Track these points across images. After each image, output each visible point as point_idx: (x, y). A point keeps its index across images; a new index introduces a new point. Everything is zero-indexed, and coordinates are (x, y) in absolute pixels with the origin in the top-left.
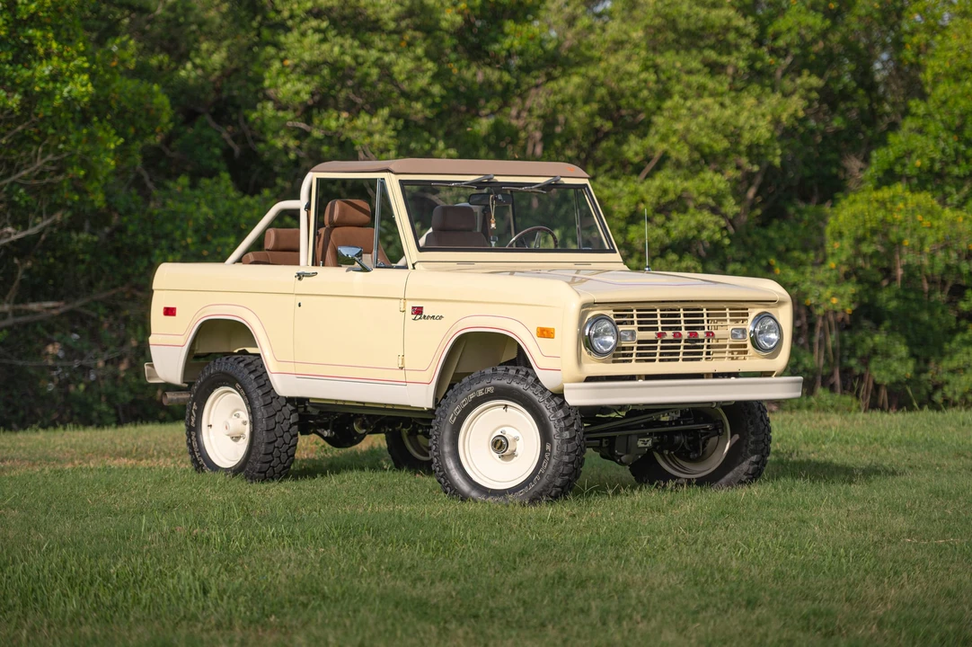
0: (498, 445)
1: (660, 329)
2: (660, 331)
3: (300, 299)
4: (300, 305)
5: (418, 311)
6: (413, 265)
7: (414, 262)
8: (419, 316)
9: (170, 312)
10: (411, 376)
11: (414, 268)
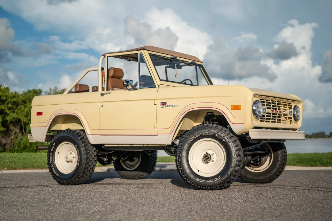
0: (207, 157)
1: (272, 108)
2: (272, 109)
3: (102, 104)
4: (102, 106)
5: (164, 104)
6: (159, 86)
7: (159, 85)
8: (164, 106)
9: (40, 114)
10: (160, 132)
11: (159, 87)
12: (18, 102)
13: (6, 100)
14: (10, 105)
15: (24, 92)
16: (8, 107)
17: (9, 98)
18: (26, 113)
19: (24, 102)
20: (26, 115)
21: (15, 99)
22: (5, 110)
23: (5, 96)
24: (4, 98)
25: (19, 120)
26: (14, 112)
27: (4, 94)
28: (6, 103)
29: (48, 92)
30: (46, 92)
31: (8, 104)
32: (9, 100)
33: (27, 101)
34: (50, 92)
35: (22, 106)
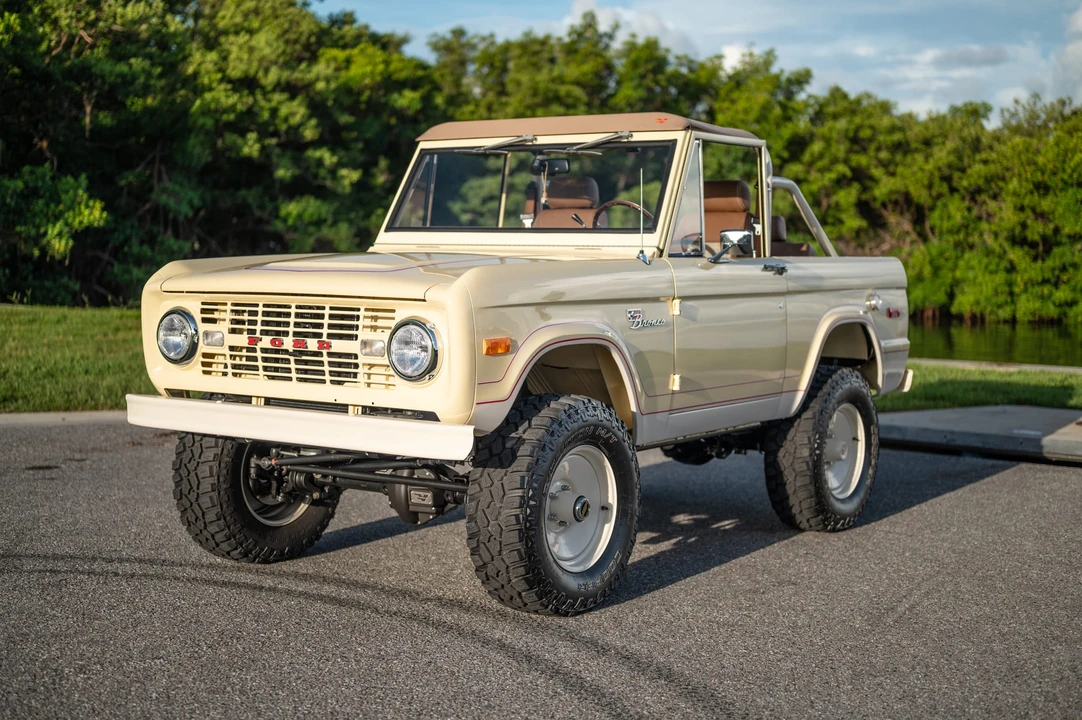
12: (908, 143)
13: (871, 140)
14: (884, 155)
15: (931, 112)
16: (877, 158)
17: (881, 133)
18: (927, 174)
19: (928, 143)
20: (926, 182)
21: (897, 137)
22: (868, 168)
23: (872, 127)
24: (865, 133)
25: (907, 196)
26: (893, 174)
27: (867, 122)
28: (872, 147)
29: (1008, 110)
30: (1002, 111)
31: (879, 149)
32: (881, 138)
33: (936, 140)
34: (1016, 110)
35: (919, 158)
